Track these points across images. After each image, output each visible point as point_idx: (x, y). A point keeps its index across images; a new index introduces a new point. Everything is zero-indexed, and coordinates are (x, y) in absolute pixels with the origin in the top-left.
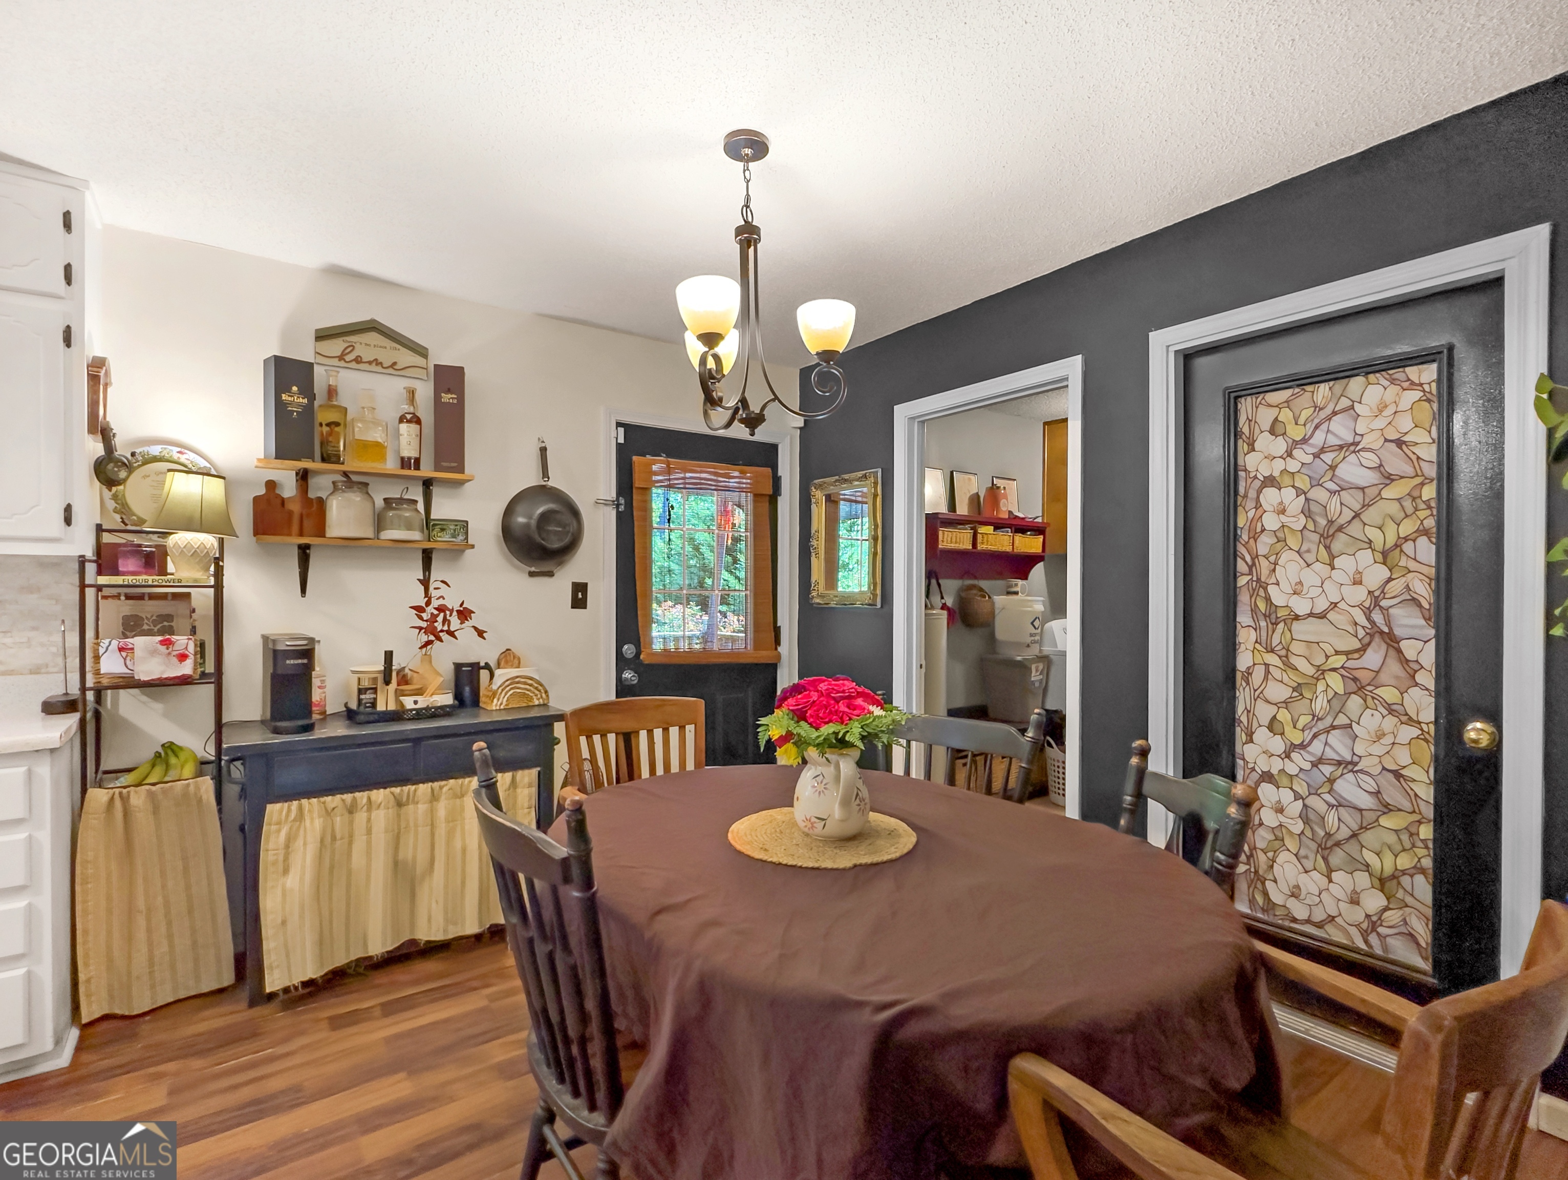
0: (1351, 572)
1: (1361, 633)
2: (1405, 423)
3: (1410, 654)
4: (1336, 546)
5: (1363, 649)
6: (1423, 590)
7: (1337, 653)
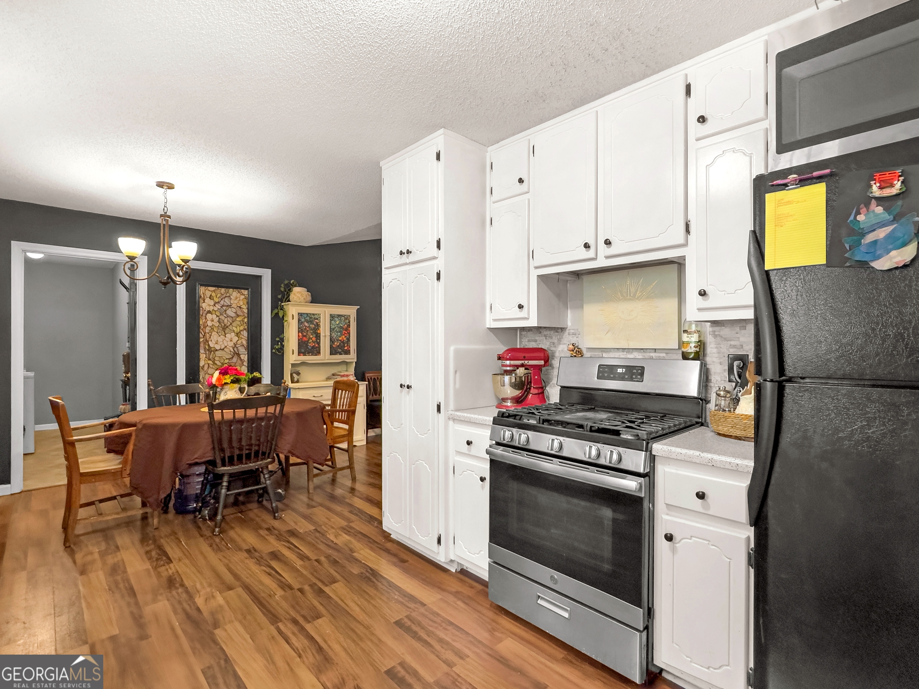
0: (230, 338)
1: (232, 353)
2: (242, 304)
3: (242, 358)
4: (226, 332)
5: (232, 358)
6: (245, 343)
7: (227, 359)
